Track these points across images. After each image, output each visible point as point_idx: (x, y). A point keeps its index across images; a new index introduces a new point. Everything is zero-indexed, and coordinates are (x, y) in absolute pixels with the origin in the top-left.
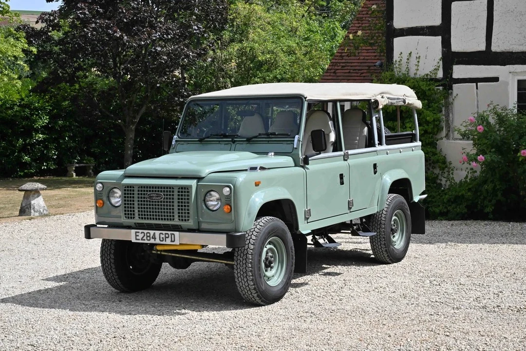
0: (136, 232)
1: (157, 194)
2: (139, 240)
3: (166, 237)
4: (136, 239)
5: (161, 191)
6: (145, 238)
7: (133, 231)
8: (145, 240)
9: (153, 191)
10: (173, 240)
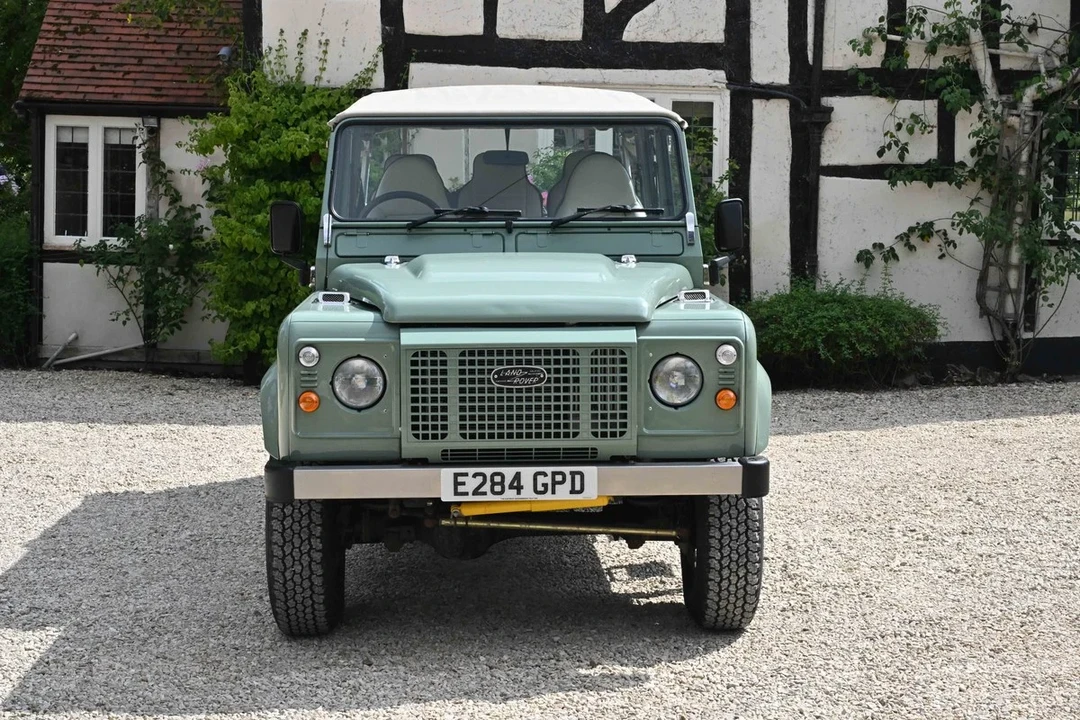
0: (456, 475)
1: (524, 369)
2: (466, 494)
3: (555, 483)
4: (456, 493)
5: (538, 362)
6: (487, 488)
7: (448, 473)
8: (485, 493)
9: (509, 362)
10: (578, 488)
